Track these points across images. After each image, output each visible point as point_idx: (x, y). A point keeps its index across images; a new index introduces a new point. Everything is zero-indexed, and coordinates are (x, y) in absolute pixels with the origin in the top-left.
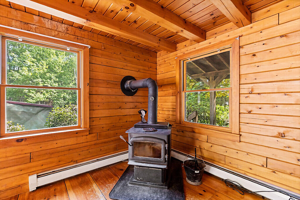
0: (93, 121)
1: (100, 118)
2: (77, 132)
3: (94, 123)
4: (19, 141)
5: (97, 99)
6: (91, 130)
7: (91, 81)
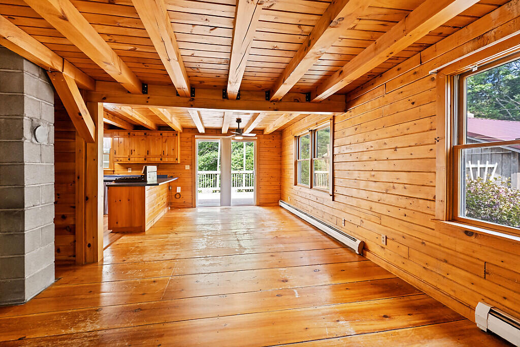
4: (468, 233)
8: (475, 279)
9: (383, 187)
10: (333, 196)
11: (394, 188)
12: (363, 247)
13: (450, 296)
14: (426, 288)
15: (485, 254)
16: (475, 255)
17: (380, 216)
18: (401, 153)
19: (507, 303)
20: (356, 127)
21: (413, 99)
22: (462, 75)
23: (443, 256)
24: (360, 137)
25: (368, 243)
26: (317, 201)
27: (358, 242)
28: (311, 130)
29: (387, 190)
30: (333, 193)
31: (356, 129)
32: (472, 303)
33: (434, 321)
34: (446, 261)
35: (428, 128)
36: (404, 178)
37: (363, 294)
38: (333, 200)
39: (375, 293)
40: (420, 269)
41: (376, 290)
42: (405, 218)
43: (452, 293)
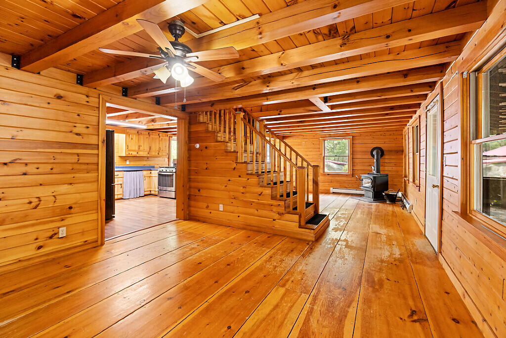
0: (355, 171)
1: (359, 170)
2: (347, 175)
4: (328, 174)
5: (356, 160)
6: (353, 175)
7: (353, 152)
8: (330, 183)
13: (324, 189)
15: (331, 178)
16: (329, 179)
19: (335, 186)
32: (329, 189)
34: (323, 182)
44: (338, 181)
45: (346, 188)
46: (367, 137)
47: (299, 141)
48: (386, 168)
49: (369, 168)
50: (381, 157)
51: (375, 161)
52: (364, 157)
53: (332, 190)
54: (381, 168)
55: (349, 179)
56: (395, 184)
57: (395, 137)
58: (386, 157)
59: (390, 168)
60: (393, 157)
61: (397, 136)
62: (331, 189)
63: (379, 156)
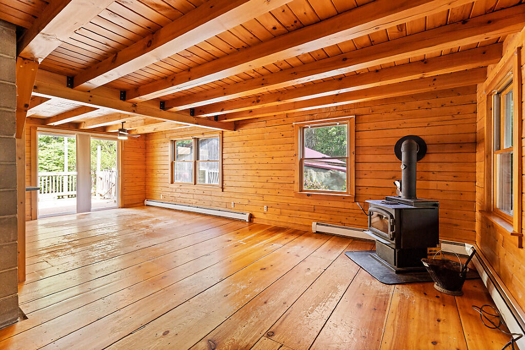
0: (360, 190)
1: (367, 187)
2: (344, 198)
3: (361, 192)
4: (308, 195)
5: (363, 167)
6: (356, 198)
7: (357, 149)
8: (310, 214)
9: (265, 179)
10: (223, 189)
11: (272, 179)
12: (251, 217)
13: (301, 225)
14: (291, 226)
15: (314, 202)
16: (310, 204)
17: (263, 196)
18: (276, 160)
19: (321, 219)
20: (244, 142)
21: (283, 133)
22: (304, 128)
23: (298, 209)
24: (248, 149)
25: (253, 213)
26: (204, 194)
27: (248, 214)
28: (195, 138)
29: (267, 181)
30: (223, 186)
31: (244, 143)
32: (310, 224)
33: (301, 235)
34: (299, 210)
35: (290, 149)
36: (278, 173)
37: (270, 235)
38: (223, 191)
39: (273, 234)
40: (287, 217)
41: (273, 232)
42: (279, 194)
43: (302, 224)
44: (326, 210)
45: (343, 225)
46: (387, 115)
47: (260, 130)
48: (432, 185)
49: (388, 183)
50: (419, 159)
51: (403, 167)
52: (380, 158)
53: (315, 227)
54: (419, 184)
55: (349, 205)
56: (455, 222)
57: (454, 110)
58: (432, 158)
59: (441, 186)
60: (448, 158)
61: (459, 108)
62: (314, 224)
63: (414, 157)
